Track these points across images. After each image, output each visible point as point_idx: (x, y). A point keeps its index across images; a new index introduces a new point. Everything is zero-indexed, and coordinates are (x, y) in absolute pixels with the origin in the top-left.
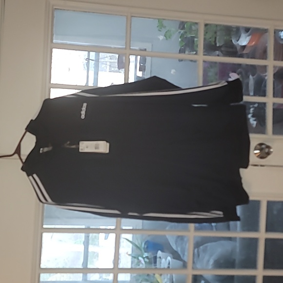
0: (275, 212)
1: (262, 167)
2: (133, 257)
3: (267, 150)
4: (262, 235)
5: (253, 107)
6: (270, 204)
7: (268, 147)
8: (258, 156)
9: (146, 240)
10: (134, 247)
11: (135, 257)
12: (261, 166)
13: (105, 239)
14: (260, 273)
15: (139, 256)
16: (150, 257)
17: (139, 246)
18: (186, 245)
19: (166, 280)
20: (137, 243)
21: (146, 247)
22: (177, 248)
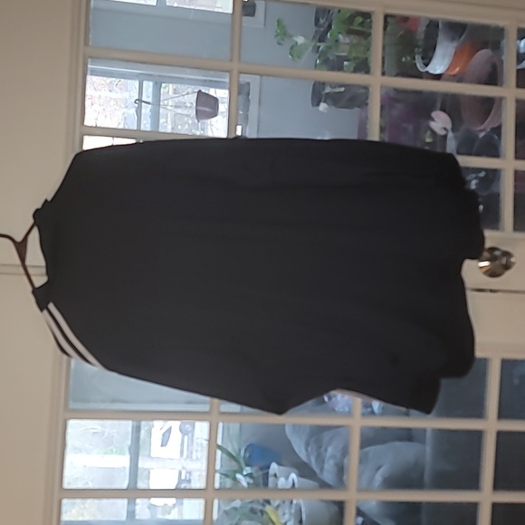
0: (516, 381)
1: (493, 294)
2: (222, 474)
3: (504, 261)
4: (491, 425)
5: (476, 178)
6: (507, 364)
7: (507, 254)
8: (485, 273)
9: (248, 443)
10: (225, 456)
11: (226, 476)
12: (492, 291)
13: (162, 446)
14: (486, 497)
15: (236, 472)
16: (255, 475)
17: (234, 454)
18: (326, 450)
19: (287, 517)
20: (230, 449)
21: (248, 455)
22: (308, 456)
